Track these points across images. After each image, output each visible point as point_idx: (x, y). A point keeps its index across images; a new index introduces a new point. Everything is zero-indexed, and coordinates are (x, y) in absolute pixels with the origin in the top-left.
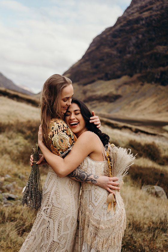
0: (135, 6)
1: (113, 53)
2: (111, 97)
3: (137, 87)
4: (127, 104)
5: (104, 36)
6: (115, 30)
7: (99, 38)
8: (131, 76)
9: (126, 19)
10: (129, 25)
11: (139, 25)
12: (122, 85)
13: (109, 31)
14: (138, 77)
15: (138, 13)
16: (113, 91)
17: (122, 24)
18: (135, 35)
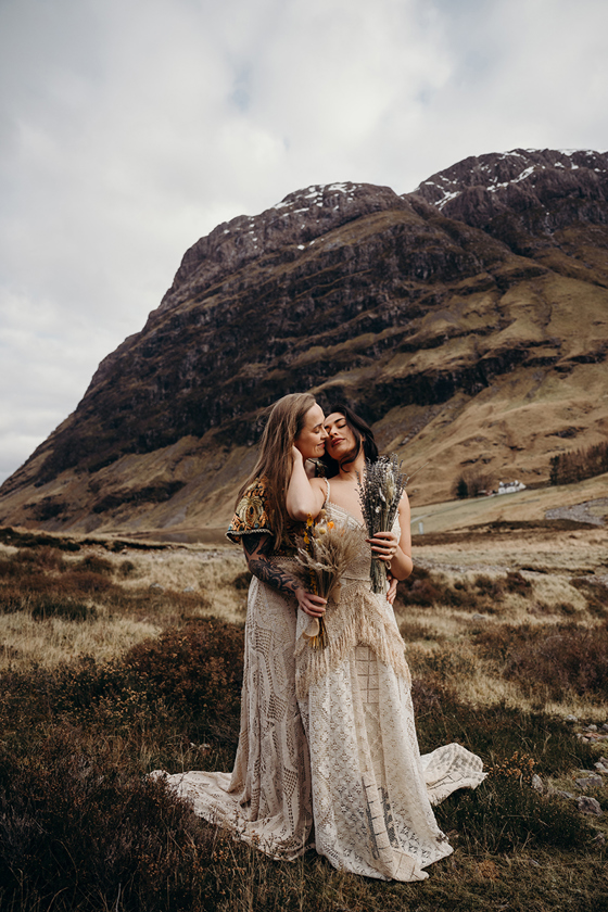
0: (184, 287)
1: (150, 388)
2: (161, 489)
3: (217, 457)
4: (200, 501)
5: (125, 355)
6: (148, 340)
7: (113, 361)
8: (200, 435)
9: (169, 315)
10: (176, 327)
11: (199, 325)
12: (181, 460)
13: (135, 343)
14: (215, 436)
15: (192, 300)
16: (162, 476)
17: (161, 326)
18: (193, 346)
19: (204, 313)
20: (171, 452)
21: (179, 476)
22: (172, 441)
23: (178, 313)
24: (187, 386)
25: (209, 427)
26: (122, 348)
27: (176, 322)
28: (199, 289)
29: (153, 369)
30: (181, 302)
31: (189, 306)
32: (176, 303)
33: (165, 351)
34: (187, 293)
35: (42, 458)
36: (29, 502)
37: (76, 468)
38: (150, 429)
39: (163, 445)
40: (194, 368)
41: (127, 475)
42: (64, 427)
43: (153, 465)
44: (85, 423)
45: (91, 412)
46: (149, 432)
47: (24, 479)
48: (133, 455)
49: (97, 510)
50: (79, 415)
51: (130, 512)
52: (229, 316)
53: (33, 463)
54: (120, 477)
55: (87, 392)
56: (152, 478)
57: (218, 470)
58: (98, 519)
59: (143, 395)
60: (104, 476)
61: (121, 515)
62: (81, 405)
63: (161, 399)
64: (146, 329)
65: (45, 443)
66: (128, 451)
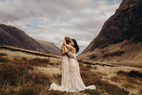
0: (125, 2)
1: (116, 28)
2: (119, 53)
3: (133, 45)
4: (129, 56)
5: (110, 20)
6: (116, 17)
7: (107, 22)
8: (129, 40)
9: (121, 10)
10: (123, 13)
11: (129, 12)
12: (124, 46)
13: (113, 17)
14: (133, 40)
15: (127, 5)
16: (119, 50)
17: (119, 13)
18: (127, 17)
19: (130, 8)
20: (121, 44)
21: (123, 50)
22: (122, 41)
23: (123, 9)
24: (126, 27)
25: (131, 37)
26: (110, 19)
27: (123, 11)
28: (129, 2)
29: (117, 24)
30: (124, 6)
31: (126, 7)
32: (123, 6)
33: (120, 19)
34: (126, 4)
35: (92, 45)
36: (89, 55)
37: (99, 47)
38: (116, 38)
39: (119, 42)
40: (127, 23)
41: (110, 49)
42: (96, 38)
43: (117, 47)
44: (101, 37)
45: (102, 35)
46: (116, 39)
47: (88, 50)
48: (112, 44)
49: (103, 57)
50: (100, 35)
51: (111, 58)
52: (137, 8)
53: (90, 46)
54: (109, 50)
55: (101, 30)
56: (116, 50)
57: (133, 48)
58: (104, 59)
59: (114, 30)
60: (105, 49)
61: (109, 59)
62: (100, 33)
63: (119, 31)
64: (115, 14)
65: (92, 42)
66: (111, 44)
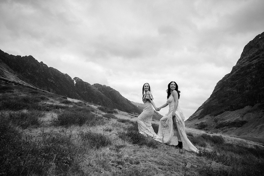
1: (234, 90)
2: (238, 123)
3: (260, 114)
4: (253, 128)
5: (225, 80)
6: (233, 75)
7: (221, 83)
8: (253, 106)
9: (240, 67)
10: (242, 71)
11: (251, 69)
12: (246, 114)
13: (228, 77)
14: (259, 106)
15: (248, 62)
16: (239, 119)
17: (237, 71)
18: (249, 76)
19: (253, 65)
20: (242, 111)
22: (242, 107)
23: (243, 66)
24: (247, 89)
25: (256, 103)
26: (224, 78)
27: (242, 69)
28: (250, 58)
29: (235, 85)
30: (244, 63)
31: (247, 63)
32: (242, 63)
33: (239, 78)
34: (246, 60)
35: (200, 111)
36: (196, 123)
37: (210, 114)
38: (234, 103)
39: (239, 109)
40: (250, 83)
41: (227, 118)
42: (207, 102)
43: (235, 115)
44: (213, 101)
45: (215, 98)
46: (234, 104)
47: (195, 117)
48: (228, 111)
49: (217, 128)
50: (211, 99)
51: (228, 129)
52: (263, 65)
53: (197, 112)
54: (224, 118)
55: (213, 92)
56: (235, 119)
57: (260, 118)
58: (217, 131)
59: (231, 92)
60: (219, 117)
61: (225, 130)
62: (211, 96)
63: (238, 94)
64: (232, 72)
65: (201, 107)
66: (226, 110)
